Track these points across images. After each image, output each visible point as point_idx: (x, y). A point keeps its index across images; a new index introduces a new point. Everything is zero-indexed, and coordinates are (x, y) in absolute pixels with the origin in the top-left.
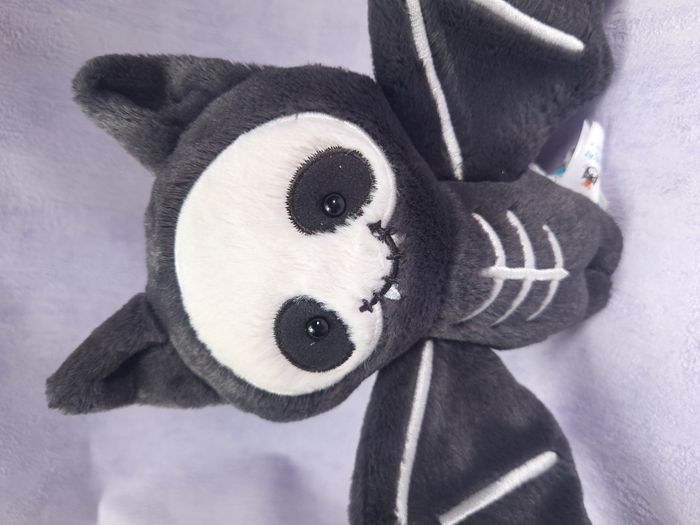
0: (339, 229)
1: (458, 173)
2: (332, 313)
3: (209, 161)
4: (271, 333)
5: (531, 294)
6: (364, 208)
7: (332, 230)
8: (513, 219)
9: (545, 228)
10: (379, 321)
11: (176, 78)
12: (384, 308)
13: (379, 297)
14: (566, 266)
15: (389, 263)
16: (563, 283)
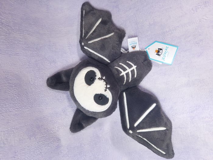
2: (101, 94)
4: (95, 102)
5: (132, 73)
6: (96, 77)
7: (93, 83)
8: (121, 64)
9: (127, 62)
10: (109, 91)
13: (106, 88)
15: (105, 82)
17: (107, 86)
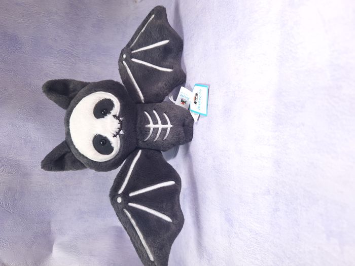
0: (105, 117)
1: (143, 101)
2: (106, 137)
3: (76, 105)
4: (92, 144)
5: (162, 131)
6: (111, 111)
7: (103, 117)
8: (154, 112)
9: (164, 114)
10: (119, 139)
12: (120, 136)
13: (118, 133)
14: (172, 124)
15: (119, 125)
16: (171, 128)
17: (120, 131)
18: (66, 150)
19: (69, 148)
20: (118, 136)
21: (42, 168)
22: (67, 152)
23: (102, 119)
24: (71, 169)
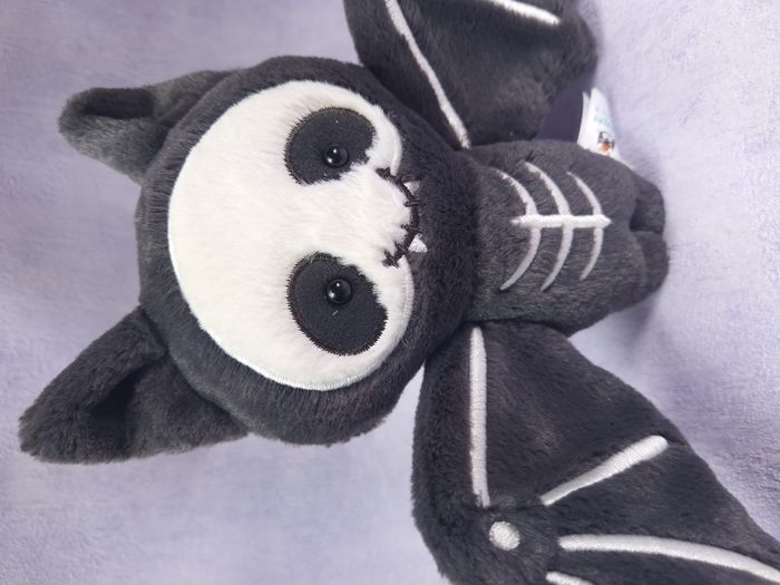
0: (344, 176)
1: (465, 143)
2: (353, 268)
4: (286, 304)
5: (574, 242)
6: (369, 152)
7: (337, 178)
8: (533, 168)
9: (570, 174)
10: (408, 277)
11: (163, 99)
12: (410, 263)
13: (403, 249)
14: (605, 211)
15: (408, 211)
16: (606, 230)
17: (409, 240)
18: (145, 348)
19: (162, 341)
20: (403, 261)
21: (24, 448)
22: (148, 365)
23: (334, 183)
24: (166, 444)
